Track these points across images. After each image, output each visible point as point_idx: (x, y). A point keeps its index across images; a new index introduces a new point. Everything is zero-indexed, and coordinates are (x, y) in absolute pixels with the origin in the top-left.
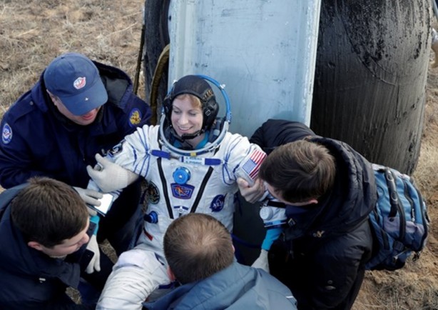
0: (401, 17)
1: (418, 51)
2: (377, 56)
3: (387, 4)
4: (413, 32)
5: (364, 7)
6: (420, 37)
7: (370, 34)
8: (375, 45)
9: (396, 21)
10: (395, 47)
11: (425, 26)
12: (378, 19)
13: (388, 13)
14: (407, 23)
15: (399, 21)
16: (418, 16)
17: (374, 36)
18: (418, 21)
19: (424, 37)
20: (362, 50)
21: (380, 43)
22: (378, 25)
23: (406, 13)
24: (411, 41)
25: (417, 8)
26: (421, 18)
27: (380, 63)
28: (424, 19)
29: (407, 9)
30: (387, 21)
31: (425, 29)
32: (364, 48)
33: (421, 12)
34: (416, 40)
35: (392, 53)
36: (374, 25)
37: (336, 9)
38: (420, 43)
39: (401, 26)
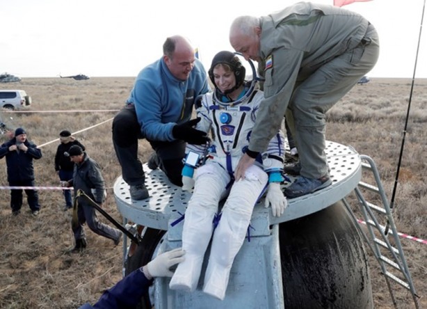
0: (344, 261)
1: (362, 284)
2: (332, 298)
3: (332, 253)
4: (356, 271)
5: (314, 259)
6: (361, 272)
7: (323, 280)
8: (329, 289)
9: (341, 265)
10: (345, 287)
11: (363, 261)
12: (327, 266)
13: (333, 260)
14: (350, 265)
15: (343, 265)
16: (356, 256)
17: (327, 281)
18: (357, 260)
19: (364, 271)
20: (320, 296)
21: (333, 286)
22: (328, 271)
23: (347, 256)
24: (356, 278)
25: (354, 250)
26: (358, 257)
27: (336, 303)
28: (361, 257)
29: (347, 253)
30: (334, 267)
31: (363, 265)
32: (321, 294)
33: (358, 252)
34: (359, 276)
35: (343, 292)
36: (325, 272)
37: (293, 265)
38: (363, 277)
39: (345, 268)
